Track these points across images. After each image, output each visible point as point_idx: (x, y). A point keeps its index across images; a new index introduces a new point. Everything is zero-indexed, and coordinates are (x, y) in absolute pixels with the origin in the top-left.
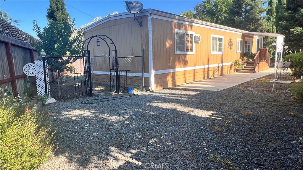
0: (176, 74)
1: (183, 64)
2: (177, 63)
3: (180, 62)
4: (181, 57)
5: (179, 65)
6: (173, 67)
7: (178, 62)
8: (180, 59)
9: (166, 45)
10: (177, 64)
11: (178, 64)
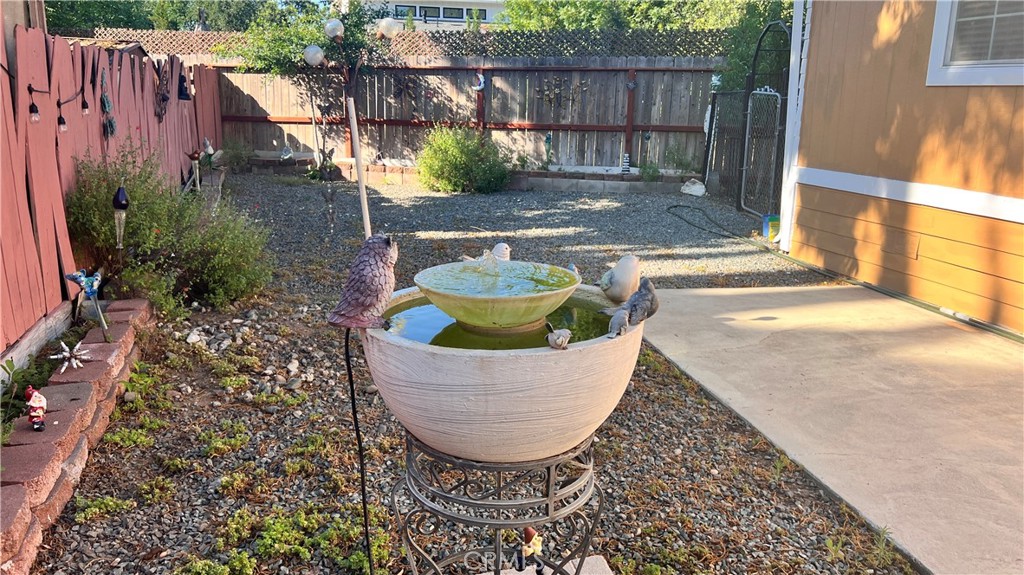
0: (918, 223)
1: (989, 157)
2: (933, 143)
3: (969, 139)
4: (974, 105)
5: (952, 161)
6: (905, 169)
7: (948, 139)
8: (970, 125)
9: (875, 29)
10: (933, 155)
11: (942, 157)
